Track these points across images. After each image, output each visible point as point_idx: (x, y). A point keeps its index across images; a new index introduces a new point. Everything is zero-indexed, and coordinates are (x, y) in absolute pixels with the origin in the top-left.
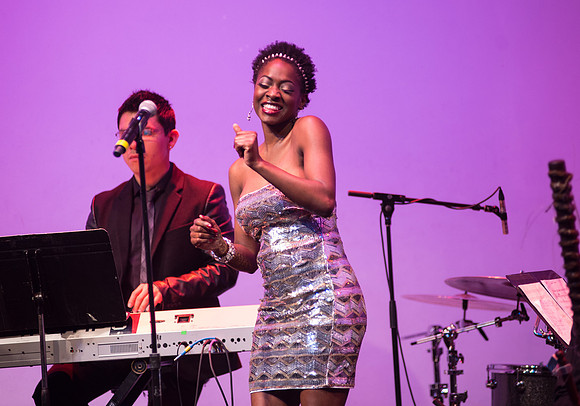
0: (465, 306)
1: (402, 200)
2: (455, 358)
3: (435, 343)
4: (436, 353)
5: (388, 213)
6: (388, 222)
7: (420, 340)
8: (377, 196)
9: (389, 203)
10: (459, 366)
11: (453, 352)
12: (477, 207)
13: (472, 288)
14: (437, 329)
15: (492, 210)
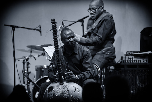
0: (31, 52)
1: (17, 27)
3: (24, 60)
4: (24, 63)
5: (14, 30)
8: (11, 26)
9: (14, 27)
11: (28, 62)
12: (34, 29)
13: (33, 48)
14: (24, 57)
15: (38, 30)
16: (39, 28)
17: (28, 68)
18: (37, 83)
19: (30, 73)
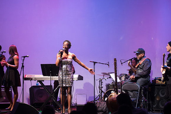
7: (98, 80)
8: (93, 62)
11: (102, 82)
13: (105, 74)
15: (107, 64)
16: (108, 63)
17: (101, 84)
18: (106, 93)
19: (103, 87)
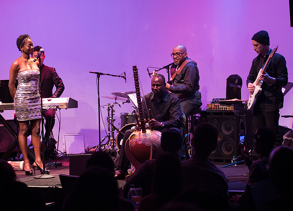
0: (116, 99)
1: (102, 74)
2: (113, 111)
3: (109, 107)
4: (109, 110)
5: (98, 77)
6: (98, 79)
7: (105, 107)
8: (96, 73)
9: (99, 74)
10: (114, 113)
11: (113, 110)
12: (119, 76)
14: (109, 104)
16: (123, 75)
17: (112, 115)
18: (122, 131)
